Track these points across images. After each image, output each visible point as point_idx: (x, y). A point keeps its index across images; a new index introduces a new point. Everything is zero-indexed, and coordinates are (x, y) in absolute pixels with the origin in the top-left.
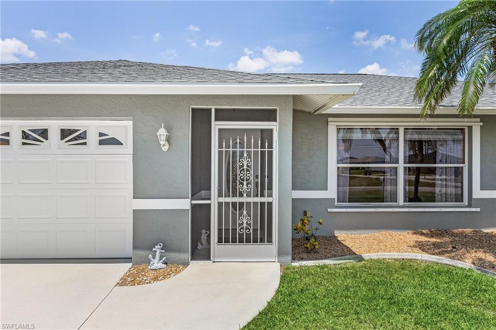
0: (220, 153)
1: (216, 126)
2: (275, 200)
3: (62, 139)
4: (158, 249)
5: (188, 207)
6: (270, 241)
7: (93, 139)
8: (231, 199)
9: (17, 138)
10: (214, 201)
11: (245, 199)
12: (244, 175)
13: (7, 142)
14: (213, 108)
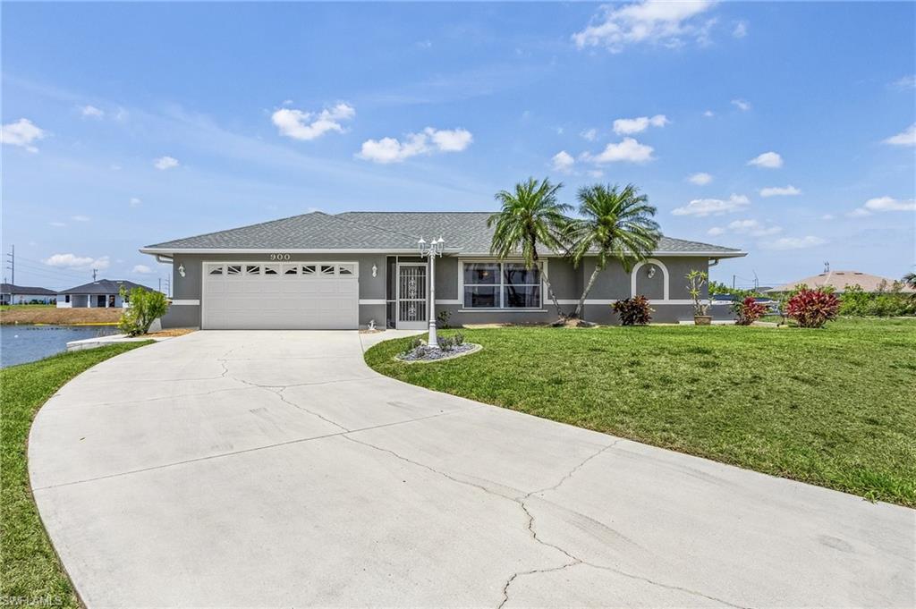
0: (401, 278)
1: (399, 265)
2: (427, 300)
3: (322, 270)
4: (372, 322)
5: (385, 303)
6: (424, 319)
7: (337, 271)
8: (405, 300)
9: (300, 271)
10: (398, 300)
11: (412, 300)
12: (412, 288)
13: (296, 273)
14: (398, 256)
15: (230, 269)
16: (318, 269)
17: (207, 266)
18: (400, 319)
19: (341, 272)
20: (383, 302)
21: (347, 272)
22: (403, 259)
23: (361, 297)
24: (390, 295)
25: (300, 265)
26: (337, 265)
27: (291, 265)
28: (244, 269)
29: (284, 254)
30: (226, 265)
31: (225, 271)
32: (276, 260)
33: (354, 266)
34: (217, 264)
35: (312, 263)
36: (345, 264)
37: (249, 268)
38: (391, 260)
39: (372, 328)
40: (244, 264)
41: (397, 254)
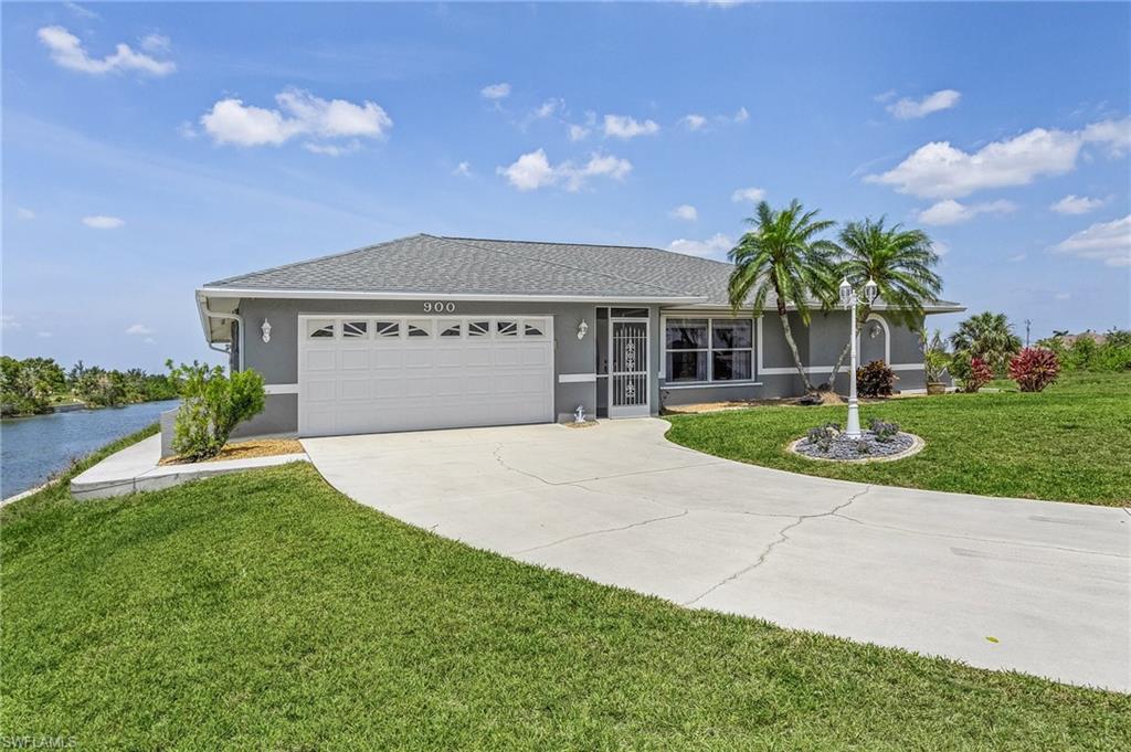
0: (615, 340)
1: (612, 321)
2: (648, 373)
4: (579, 410)
5: (594, 379)
6: (645, 402)
7: (521, 330)
8: (622, 374)
9: (464, 330)
10: (611, 375)
11: (630, 373)
12: (630, 356)
13: (458, 333)
14: (610, 308)
15: (346, 328)
16: (493, 327)
17: (306, 322)
18: (614, 404)
19: (527, 333)
20: (592, 377)
21: (536, 332)
22: (617, 312)
24: (601, 366)
25: (465, 320)
26: (521, 320)
27: (451, 320)
28: (372, 328)
29: (445, 303)
30: (339, 320)
31: (338, 331)
32: (433, 312)
33: (546, 323)
34: (322, 320)
35: (487, 317)
36: (534, 320)
37: (380, 326)
38: (601, 312)
39: (580, 419)
40: (372, 319)
41: (610, 304)
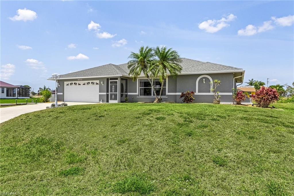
0: (110, 85)
1: (110, 81)
2: (117, 93)
3: (91, 83)
4: (101, 100)
5: (106, 94)
6: (117, 100)
7: (95, 84)
8: (111, 93)
9: (86, 84)
11: (113, 93)
12: (113, 89)
13: (85, 84)
14: (109, 78)
17: (66, 83)
18: (110, 99)
22: (111, 79)
23: (100, 92)
24: (108, 92)
25: (86, 82)
26: (95, 81)
27: (83, 82)
28: (73, 84)
29: (81, 79)
30: (70, 82)
32: (80, 81)
33: (98, 82)
34: (68, 82)
35: (89, 81)
38: (108, 79)
40: (73, 82)
41: (109, 77)
